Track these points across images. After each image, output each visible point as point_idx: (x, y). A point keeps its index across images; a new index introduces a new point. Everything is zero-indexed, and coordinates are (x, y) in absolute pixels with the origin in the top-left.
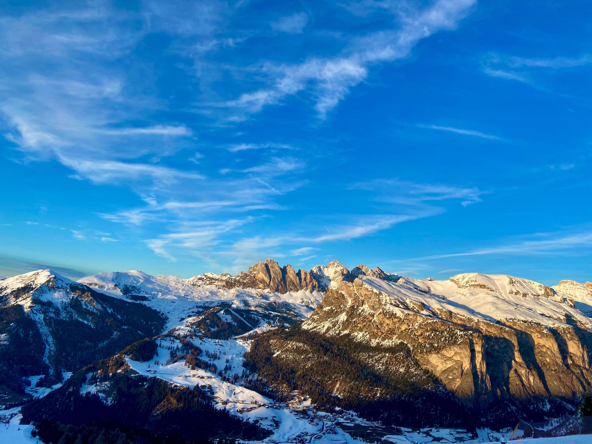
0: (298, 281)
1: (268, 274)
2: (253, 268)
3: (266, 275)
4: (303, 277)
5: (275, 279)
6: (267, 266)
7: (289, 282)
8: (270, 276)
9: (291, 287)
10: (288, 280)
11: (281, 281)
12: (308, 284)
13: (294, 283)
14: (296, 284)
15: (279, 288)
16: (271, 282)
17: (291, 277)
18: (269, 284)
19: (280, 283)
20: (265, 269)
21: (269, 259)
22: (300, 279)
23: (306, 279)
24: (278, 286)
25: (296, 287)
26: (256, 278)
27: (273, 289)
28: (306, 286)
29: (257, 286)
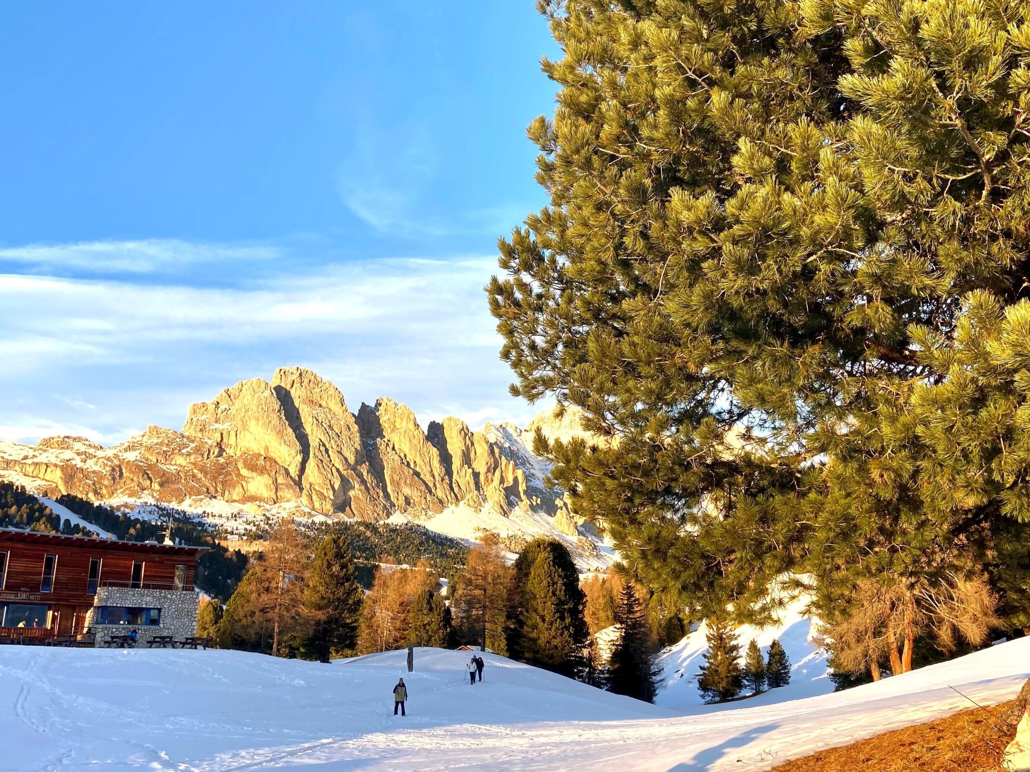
0: (436, 463)
1: (290, 430)
2: (212, 407)
3: (280, 433)
4: (455, 446)
5: (327, 451)
6: (283, 395)
7: (393, 470)
8: (302, 439)
9: (407, 491)
10: (390, 462)
11: (359, 462)
12: (482, 478)
13: (417, 474)
14: (428, 478)
15: (352, 493)
16: (311, 464)
17: (404, 446)
18: (300, 477)
19: (354, 469)
20: (277, 407)
21: (294, 370)
22: (446, 459)
23: (472, 455)
24: (346, 484)
25: (430, 492)
26: (230, 451)
27: (322, 497)
28: (473, 486)
29: (238, 489)
